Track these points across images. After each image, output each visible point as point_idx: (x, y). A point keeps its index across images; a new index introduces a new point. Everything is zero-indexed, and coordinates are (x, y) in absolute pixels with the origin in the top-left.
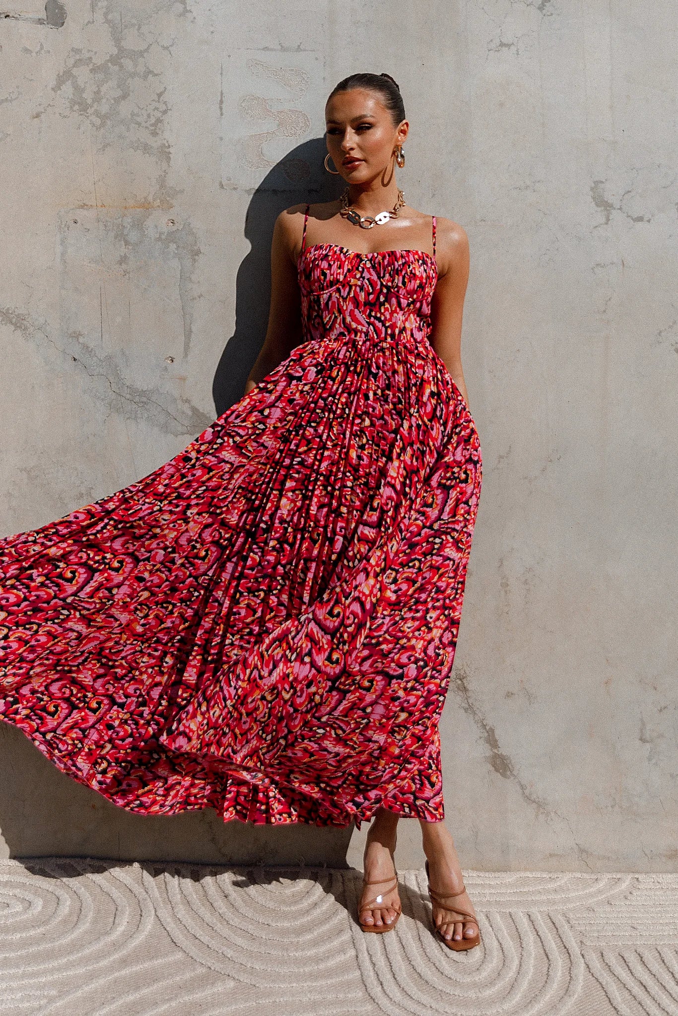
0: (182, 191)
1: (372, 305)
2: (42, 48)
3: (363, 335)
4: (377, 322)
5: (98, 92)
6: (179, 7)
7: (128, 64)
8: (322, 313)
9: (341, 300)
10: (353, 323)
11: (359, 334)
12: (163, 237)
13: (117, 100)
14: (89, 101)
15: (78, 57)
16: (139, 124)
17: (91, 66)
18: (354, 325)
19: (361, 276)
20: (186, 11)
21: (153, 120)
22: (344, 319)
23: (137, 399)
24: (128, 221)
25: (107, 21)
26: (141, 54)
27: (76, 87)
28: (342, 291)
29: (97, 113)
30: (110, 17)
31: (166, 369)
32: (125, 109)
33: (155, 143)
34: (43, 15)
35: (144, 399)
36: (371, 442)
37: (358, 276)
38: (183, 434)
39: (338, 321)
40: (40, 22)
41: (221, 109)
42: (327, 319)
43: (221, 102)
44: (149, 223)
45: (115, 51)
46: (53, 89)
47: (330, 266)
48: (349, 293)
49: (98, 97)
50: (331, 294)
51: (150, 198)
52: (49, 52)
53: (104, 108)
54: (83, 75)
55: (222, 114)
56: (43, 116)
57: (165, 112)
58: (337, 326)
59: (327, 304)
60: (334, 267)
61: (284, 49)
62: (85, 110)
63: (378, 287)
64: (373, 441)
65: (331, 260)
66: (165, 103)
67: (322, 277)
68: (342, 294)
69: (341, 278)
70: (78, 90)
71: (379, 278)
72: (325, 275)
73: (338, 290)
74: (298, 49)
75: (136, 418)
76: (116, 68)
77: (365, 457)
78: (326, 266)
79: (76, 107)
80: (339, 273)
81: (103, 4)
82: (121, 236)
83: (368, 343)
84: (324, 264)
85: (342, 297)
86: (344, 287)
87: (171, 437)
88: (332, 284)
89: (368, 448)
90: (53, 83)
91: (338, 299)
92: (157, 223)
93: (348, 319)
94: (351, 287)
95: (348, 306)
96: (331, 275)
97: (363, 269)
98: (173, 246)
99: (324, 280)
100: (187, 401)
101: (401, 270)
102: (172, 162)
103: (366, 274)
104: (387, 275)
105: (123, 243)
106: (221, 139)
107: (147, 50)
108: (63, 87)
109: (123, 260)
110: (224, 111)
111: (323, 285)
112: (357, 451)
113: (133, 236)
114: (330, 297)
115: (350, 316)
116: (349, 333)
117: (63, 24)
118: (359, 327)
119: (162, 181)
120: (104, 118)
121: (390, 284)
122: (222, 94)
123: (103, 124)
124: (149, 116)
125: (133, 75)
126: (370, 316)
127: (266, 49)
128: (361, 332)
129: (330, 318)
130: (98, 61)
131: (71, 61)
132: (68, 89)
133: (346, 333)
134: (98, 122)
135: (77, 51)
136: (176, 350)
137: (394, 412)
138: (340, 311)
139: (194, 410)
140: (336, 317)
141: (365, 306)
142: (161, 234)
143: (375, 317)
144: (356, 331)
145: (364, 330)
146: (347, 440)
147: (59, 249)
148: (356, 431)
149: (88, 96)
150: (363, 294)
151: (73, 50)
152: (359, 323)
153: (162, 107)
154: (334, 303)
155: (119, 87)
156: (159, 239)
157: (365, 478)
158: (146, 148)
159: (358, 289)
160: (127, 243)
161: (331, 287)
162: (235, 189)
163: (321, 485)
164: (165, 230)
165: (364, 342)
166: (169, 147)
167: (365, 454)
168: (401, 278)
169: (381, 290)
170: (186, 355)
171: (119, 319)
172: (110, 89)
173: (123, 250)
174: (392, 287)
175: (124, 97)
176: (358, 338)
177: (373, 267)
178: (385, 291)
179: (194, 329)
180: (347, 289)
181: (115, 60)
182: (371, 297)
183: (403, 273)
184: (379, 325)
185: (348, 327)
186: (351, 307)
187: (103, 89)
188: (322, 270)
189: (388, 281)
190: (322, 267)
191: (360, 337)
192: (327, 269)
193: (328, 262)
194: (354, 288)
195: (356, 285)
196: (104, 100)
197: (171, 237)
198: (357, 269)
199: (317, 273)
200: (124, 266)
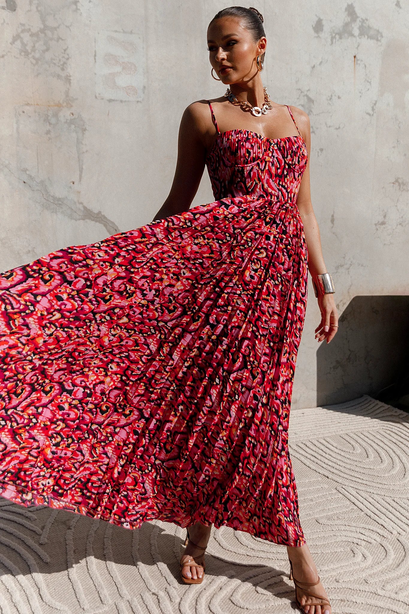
0: (77, 99)
1: (281, 177)
2: (4, 21)
3: (276, 198)
4: (283, 189)
5: (34, 47)
6: (74, 7)
7: (49, 33)
8: (245, 180)
9: (260, 171)
10: (269, 189)
11: (273, 197)
12: (68, 121)
13: (44, 51)
14: (29, 51)
15: (23, 28)
16: (55, 64)
17: (30, 33)
18: (270, 190)
19: (272, 155)
20: (77, 9)
21: (62, 63)
22: (263, 185)
23: (56, 202)
24: (50, 113)
25: (38, 11)
26: (55, 29)
27: (23, 43)
28: (261, 165)
29: (34, 58)
30: (39, 9)
31: (70, 187)
32: (48, 56)
33: (63, 74)
34: (5, 5)
35: (60, 203)
36: (262, 268)
37: (270, 155)
38: (79, 219)
39: (259, 186)
40: (3, 8)
41: (95, 59)
42: (250, 184)
43: (95, 55)
44: (61, 114)
45: (42, 27)
46: (11, 44)
47: (252, 147)
48: (265, 167)
49: (34, 49)
50: (253, 167)
51: (61, 102)
52: (8, 24)
53: (37, 55)
54: (26, 37)
55: (95, 62)
56: (6, 57)
57: (68, 59)
58: (258, 190)
59: (249, 173)
60: (255, 148)
61: (124, 32)
62: (27, 55)
63: (283, 164)
64: (264, 268)
65: (252, 142)
66: (68, 55)
67: (247, 155)
68: (261, 167)
69: (261, 156)
70: (24, 45)
71: (284, 157)
72: (249, 153)
73: (258, 165)
74: (131, 33)
75: (56, 212)
76: (43, 35)
77: (256, 277)
78: (250, 147)
79: (23, 54)
80: (260, 152)
81: (35, 2)
82: (47, 120)
83: (278, 204)
84: (248, 145)
85: (261, 169)
86: (261, 162)
87: (73, 221)
88: (254, 160)
89: (260, 271)
90: (10, 40)
91: (258, 171)
92: (65, 114)
93: (266, 186)
94: (266, 162)
95: (265, 176)
96: (254, 153)
97: (273, 150)
98: (73, 126)
99: (249, 157)
100: (82, 203)
101: (297, 153)
102: (72, 84)
103: (275, 154)
104: (289, 156)
105: (48, 124)
106: (95, 74)
107: (58, 27)
108: (16, 43)
109: (48, 132)
110: (97, 60)
111: (247, 160)
112: (250, 272)
113: (53, 121)
114: (252, 168)
115: (267, 183)
116: (267, 196)
117: (15, 10)
118: (273, 192)
119: (67, 94)
120: (37, 60)
121: (290, 162)
122: (95, 52)
123: (37, 63)
124: (60, 60)
125: (51, 39)
126: (279, 184)
127: (116, 31)
128: (274, 195)
129: (252, 184)
130: (35, 30)
131: (20, 30)
132: (18, 43)
133: (265, 196)
134: (34, 62)
135: (23, 25)
136: (76, 178)
137: (285, 250)
138: (260, 179)
139: (85, 208)
140: (256, 184)
141: (276, 177)
142: (67, 120)
143: (282, 186)
144: (271, 195)
145: (276, 194)
146: (245, 263)
147: (15, 126)
148: (254, 259)
149: (29, 48)
150: (274, 168)
151: (21, 24)
152: (273, 189)
153: (66, 56)
154: (254, 173)
155: (44, 44)
156: (66, 122)
157: (252, 291)
158: (59, 77)
159: (271, 164)
160: (50, 124)
161: (254, 162)
162: (102, 99)
163: (212, 285)
164: (69, 118)
165: (276, 203)
166: (70, 76)
167: (256, 275)
168: (297, 158)
169: (285, 166)
170: (80, 181)
171: (46, 162)
172: (40, 46)
173: (48, 127)
174: (292, 165)
175: (47, 50)
176: (272, 199)
177: (279, 149)
178: (287, 167)
179: (84, 167)
180: (264, 164)
181: (42, 31)
182: (279, 171)
183: (298, 154)
184: (284, 191)
185: (265, 191)
186: (267, 177)
187: (37, 45)
188: (247, 149)
189: (290, 160)
190: (247, 147)
191: (274, 199)
192: (251, 149)
193: (251, 143)
194: (268, 163)
195: (269, 161)
196: (37, 51)
197: (71, 122)
198: (269, 150)
199: (243, 151)
200: (49, 136)
